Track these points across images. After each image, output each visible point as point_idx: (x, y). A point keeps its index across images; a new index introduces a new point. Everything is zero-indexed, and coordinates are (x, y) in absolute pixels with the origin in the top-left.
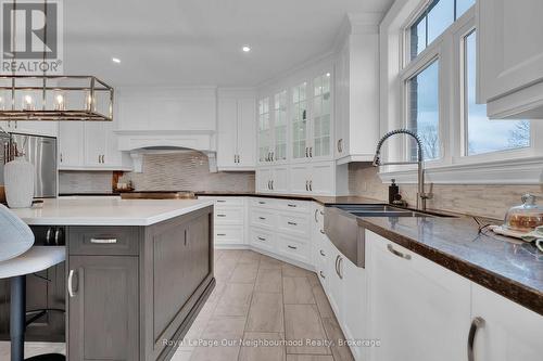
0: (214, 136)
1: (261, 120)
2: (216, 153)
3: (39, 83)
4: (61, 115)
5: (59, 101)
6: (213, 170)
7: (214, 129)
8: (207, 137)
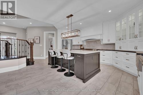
0: (102, 35)
1: (117, 28)
2: (102, 39)
3: (71, 32)
4: (73, 36)
5: (73, 34)
6: (102, 44)
7: (102, 33)
8: (100, 36)
